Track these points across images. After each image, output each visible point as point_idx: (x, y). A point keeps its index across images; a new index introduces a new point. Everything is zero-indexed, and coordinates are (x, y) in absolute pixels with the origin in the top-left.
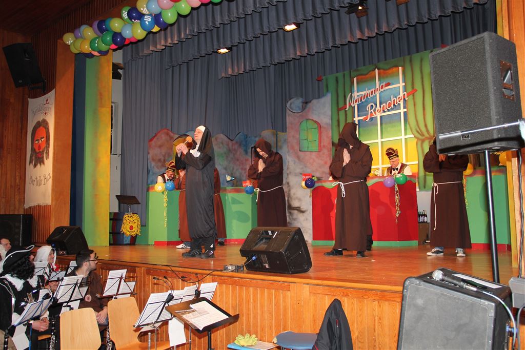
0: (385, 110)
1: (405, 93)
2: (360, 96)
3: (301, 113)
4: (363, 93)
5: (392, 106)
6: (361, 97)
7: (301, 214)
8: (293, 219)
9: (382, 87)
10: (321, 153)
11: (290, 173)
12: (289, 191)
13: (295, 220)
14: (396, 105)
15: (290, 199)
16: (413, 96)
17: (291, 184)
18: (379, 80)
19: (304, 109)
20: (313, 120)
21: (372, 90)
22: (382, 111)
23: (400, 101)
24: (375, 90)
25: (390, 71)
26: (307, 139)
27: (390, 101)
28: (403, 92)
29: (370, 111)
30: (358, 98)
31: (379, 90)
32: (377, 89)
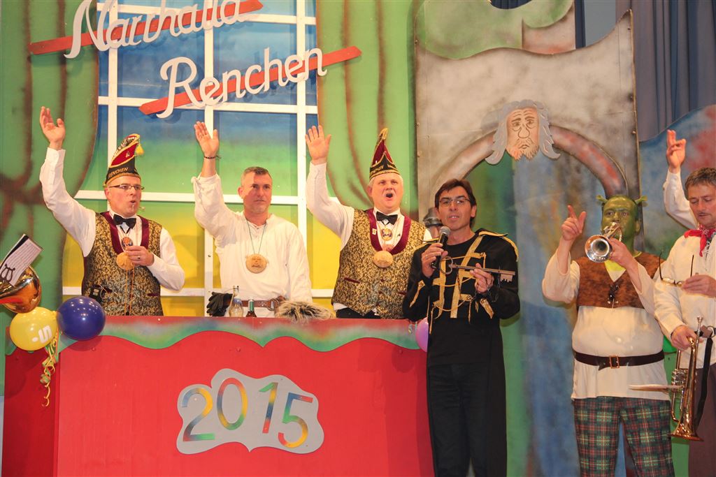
0: (239, 95)
1: (318, 51)
2: (136, 20)
4: (150, 11)
5: (266, 85)
6: (141, 25)
9: (230, 10)
14: (282, 84)
16: (347, 71)
21: (187, 9)
22: (225, 94)
23: (295, 76)
24: (199, 14)
27: (259, 68)
28: (309, 48)
29: (173, 85)
30: (125, 22)
31: (219, 16)
32: (210, 11)
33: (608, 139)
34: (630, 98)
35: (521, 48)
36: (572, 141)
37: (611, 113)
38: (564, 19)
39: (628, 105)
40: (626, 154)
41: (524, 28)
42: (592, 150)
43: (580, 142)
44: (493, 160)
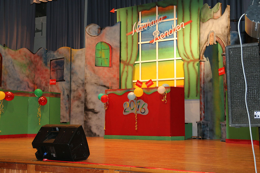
3: (97, 37)
4: (145, 24)
6: (144, 26)
7: (95, 115)
8: (88, 118)
9: (160, 19)
10: (111, 68)
11: (87, 82)
12: (86, 96)
13: (90, 119)
15: (86, 102)
17: (88, 91)
18: (158, 15)
19: (99, 34)
20: (106, 43)
21: (152, 21)
24: (155, 21)
25: (167, 8)
26: (101, 57)
27: (171, 29)
30: (142, 26)
31: (158, 21)
32: (157, 21)
33: (224, 38)
34: (227, 27)
35: (213, 18)
36: (218, 39)
37: (225, 32)
38: (219, 9)
39: (227, 29)
40: (227, 41)
41: (214, 12)
42: (221, 41)
43: (220, 39)
44: (208, 45)
